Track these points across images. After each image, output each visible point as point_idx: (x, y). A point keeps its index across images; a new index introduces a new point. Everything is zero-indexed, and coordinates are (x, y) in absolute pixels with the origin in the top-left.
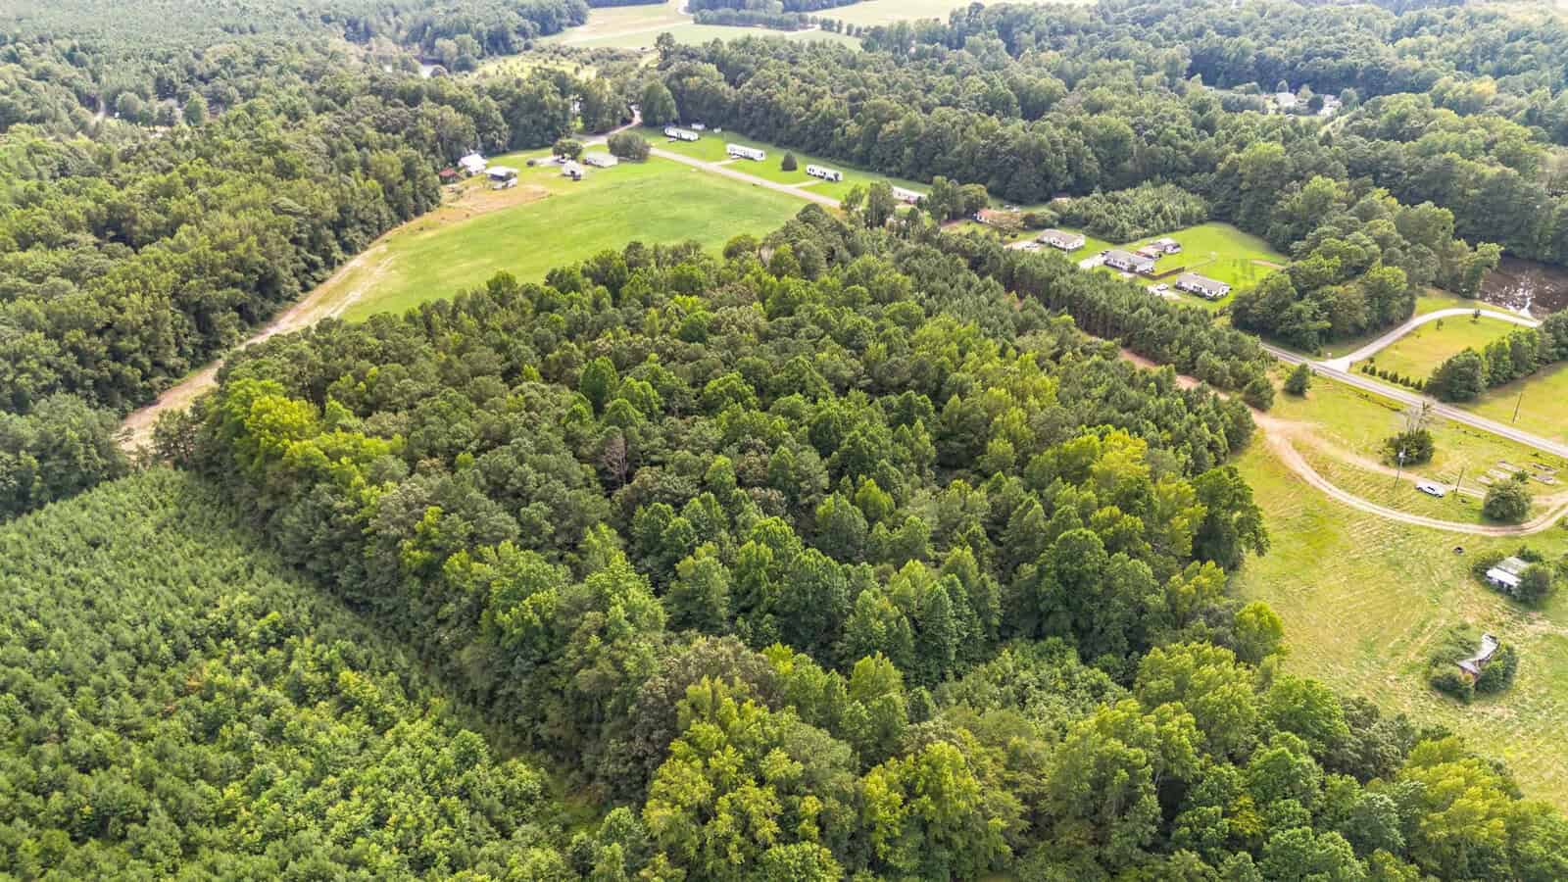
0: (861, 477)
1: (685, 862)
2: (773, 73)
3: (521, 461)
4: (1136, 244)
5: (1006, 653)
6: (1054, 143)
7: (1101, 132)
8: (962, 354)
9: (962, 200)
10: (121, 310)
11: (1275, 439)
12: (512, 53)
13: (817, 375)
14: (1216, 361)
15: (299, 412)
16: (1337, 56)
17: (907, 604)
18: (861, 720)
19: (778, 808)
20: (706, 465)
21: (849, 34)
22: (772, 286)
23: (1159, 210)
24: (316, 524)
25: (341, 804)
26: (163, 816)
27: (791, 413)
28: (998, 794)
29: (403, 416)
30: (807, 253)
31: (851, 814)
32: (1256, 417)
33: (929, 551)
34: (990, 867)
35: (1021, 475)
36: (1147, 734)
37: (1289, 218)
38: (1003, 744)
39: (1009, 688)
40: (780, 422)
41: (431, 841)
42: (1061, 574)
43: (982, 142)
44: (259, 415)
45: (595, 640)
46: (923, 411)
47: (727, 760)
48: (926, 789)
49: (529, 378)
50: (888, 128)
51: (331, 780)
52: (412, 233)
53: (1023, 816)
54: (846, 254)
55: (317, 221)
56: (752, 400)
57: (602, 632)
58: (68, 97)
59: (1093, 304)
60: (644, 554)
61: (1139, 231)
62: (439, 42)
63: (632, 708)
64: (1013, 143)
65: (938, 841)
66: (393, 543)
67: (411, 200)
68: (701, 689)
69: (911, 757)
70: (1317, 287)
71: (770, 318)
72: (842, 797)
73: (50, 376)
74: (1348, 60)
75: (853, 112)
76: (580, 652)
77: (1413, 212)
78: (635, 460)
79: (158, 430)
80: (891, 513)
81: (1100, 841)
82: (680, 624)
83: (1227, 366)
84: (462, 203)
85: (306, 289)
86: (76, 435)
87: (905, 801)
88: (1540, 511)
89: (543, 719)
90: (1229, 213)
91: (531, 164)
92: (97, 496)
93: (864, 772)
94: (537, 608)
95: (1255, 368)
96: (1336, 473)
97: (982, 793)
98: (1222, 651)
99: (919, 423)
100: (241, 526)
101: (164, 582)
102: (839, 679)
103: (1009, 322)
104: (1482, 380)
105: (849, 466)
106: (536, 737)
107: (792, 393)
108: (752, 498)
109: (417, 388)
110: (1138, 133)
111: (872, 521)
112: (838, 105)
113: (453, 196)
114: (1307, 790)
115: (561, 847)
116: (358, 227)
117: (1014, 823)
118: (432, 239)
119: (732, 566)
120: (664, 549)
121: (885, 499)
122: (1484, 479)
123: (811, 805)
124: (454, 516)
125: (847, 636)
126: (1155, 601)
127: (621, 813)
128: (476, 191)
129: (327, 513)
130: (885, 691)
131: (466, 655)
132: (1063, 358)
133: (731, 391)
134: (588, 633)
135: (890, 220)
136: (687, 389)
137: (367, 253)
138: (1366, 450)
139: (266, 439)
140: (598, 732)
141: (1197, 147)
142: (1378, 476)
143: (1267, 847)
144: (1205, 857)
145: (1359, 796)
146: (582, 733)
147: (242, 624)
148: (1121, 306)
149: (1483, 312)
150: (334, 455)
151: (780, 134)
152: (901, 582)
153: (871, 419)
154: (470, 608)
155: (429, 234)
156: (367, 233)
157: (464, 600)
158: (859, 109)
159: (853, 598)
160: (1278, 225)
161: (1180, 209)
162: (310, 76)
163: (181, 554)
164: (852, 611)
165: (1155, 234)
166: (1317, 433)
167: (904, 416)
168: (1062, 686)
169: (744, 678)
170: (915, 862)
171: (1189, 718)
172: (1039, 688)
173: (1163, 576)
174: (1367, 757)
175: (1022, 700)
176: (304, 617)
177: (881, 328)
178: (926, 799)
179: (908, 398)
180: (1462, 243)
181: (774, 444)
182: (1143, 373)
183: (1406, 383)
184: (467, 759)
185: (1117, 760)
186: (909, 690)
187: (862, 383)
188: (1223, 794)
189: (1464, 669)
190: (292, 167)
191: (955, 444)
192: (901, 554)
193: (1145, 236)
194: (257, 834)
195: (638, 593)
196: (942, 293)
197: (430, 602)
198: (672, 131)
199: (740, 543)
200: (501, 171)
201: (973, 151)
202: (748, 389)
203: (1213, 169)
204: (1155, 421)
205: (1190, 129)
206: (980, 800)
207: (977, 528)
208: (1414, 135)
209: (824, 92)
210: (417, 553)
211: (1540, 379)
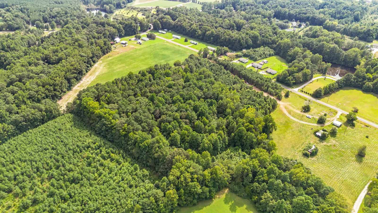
0: (203, 117)
1: (176, 186)
2: (182, 18)
3: (140, 115)
4: (259, 61)
5: (229, 149)
6: (242, 38)
7: (253, 35)
8: (222, 90)
9: (223, 51)
10: (55, 81)
11: (281, 106)
12: (122, 8)
13: (194, 96)
14: (272, 90)
15: (96, 104)
16: (305, 14)
17: (211, 141)
18: (203, 162)
19: (191, 176)
20: (174, 115)
21: (198, 3)
22: (185, 75)
23: (264, 53)
24: (103, 126)
25: (116, 177)
26: (85, 179)
27: (190, 104)
28: (226, 174)
29: (116, 104)
30: (191, 66)
31: (202, 177)
32: (278, 102)
33: (215, 131)
34: (225, 186)
35: (232, 115)
36: (251, 164)
37: (290, 56)
38: (227, 166)
39: (229, 156)
40: (188, 106)
41: (132, 183)
42: (238, 135)
43: (228, 37)
44: (89, 105)
45: (157, 148)
46: (215, 103)
47: (183, 168)
48: (214, 173)
49: (139, 96)
50: (207, 33)
51: (113, 173)
52: (107, 58)
53: (230, 178)
54: (199, 65)
55: (88, 58)
56: (182, 101)
57: (158, 147)
58: (23, 22)
59: (248, 77)
60: (164, 132)
61: (260, 58)
62: (105, 6)
63: (165, 161)
64: (234, 38)
65: (216, 182)
66: (119, 130)
67: (106, 50)
68: (177, 157)
69: (212, 168)
70: (293, 74)
71: (185, 82)
72: (201, 175)
73: (44, 95)
74: (308, 15)
75: (200, 28)
76: (155, 151)
77: (314, 56)
78: (161, 114)
79: (67, 106)
80: (208, 123)
81: (243, 182)
82: (171, 145)
83: (274, 91)
84: (116, 50)
85: (87, 72)
86: (52, 108)
87: (211, 175)
88: (328, 121)
89: (148, 162)
90: (279, 54)
91: (130, 40)
92: (57, 119)
93: (204, 171)
94: (147, 143)
95: (279, 91)
96: (292, 114)
97: (223, 174)
98: (264, 150)
99: (214, 105)
100: (86, 126)
101: (75, 137)
102: (200, 155)
103: (232, 82)
104: (323, 93)
105: (201, 115)
106: (147, 165)
107: (189, 100)
108: (183, 121)
109: (118, 99)
110: (260, 35)
111: (205, 125)
112: (197, 27)
113: (114, 48)
114: (275, 173)
115: (153, 184)
116: (96, 57)
117: (229, 179)
118: (112, 59)
119: (180, 134)
120: (167, 131)
121: (207, 121)
122: (319, 115)
123: (196, 176)
124: (130, 126)
125: (201, 147)
126: (255, 140)
127: (165, 178)
128: (119, 47)
129: (104, 124)
130: (207, 157)
131: (134, 151)
132: (242, 89)
133: (178, 99)
134: (156, 147)
135: (208, 55)
136: (170, 99)
137: (98, 63)
138: (298, 109)
139: (91, 110)
140: (158, 165)
141: (273, 38)
142: (300, 114)
143: (269, 182)
144: (259, 184)
145: (283, 174)
146: (155, 164)
147: (91, 145)
148: (254, 78)
149: (327, 77)
150: (105, 114)
151: (184, 32)
152: (210, 137)
153: (205, 105)
154: (133, 142)
155: (110, 58)
156: (97, 58)
157: (133, 141)
158: (201, 28)
159: (202, 140)
160: (288, 57)
161: (268, 53)
162: (78, 17)
163: (77, 132)
164: (202, 143)
165: (263, 58)
166: (290, 105)
167: (211, 104)
168: (238, 155)
169: (184, 156)
170: (213, 185)
171: (257, 161)
172: (234, 156)
173: (256, 136)
174: (286, 167)
175: (231, 158)
176: (102, 144)
177: (206, 85)
178: (214, 175)
179: (212, 101)
180: (324, 62)
181: (187, 110)
182: (257, 93)
183: (308, 94)
184: (136, 169)
185: (245, 168)
186: (211, 156)
187: (203, 97)
188: (262, 174)
189: (309, 151)
190: (82, 45)
191: (220, 109)
192: (211, 132)
193: (261, 59)
194: (102, 182)
195: (165, 140)
196: (219, 75)
197: (125, 141)
198: (160, 31)
199: (182, 130)
200: (124, 42)
201: (226, 39)
202: (181, 99)
203: (276, 44)
204: (258, 104)
205: (272, 34)
206: (223, 175)
207: (224, 127)
208: (318, 36)
209: (194, 23)
210: (123, 133)
211: (335, 93)
